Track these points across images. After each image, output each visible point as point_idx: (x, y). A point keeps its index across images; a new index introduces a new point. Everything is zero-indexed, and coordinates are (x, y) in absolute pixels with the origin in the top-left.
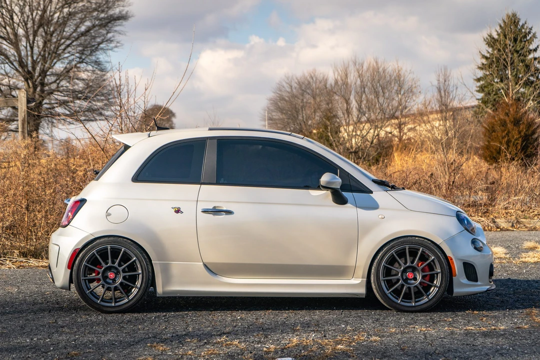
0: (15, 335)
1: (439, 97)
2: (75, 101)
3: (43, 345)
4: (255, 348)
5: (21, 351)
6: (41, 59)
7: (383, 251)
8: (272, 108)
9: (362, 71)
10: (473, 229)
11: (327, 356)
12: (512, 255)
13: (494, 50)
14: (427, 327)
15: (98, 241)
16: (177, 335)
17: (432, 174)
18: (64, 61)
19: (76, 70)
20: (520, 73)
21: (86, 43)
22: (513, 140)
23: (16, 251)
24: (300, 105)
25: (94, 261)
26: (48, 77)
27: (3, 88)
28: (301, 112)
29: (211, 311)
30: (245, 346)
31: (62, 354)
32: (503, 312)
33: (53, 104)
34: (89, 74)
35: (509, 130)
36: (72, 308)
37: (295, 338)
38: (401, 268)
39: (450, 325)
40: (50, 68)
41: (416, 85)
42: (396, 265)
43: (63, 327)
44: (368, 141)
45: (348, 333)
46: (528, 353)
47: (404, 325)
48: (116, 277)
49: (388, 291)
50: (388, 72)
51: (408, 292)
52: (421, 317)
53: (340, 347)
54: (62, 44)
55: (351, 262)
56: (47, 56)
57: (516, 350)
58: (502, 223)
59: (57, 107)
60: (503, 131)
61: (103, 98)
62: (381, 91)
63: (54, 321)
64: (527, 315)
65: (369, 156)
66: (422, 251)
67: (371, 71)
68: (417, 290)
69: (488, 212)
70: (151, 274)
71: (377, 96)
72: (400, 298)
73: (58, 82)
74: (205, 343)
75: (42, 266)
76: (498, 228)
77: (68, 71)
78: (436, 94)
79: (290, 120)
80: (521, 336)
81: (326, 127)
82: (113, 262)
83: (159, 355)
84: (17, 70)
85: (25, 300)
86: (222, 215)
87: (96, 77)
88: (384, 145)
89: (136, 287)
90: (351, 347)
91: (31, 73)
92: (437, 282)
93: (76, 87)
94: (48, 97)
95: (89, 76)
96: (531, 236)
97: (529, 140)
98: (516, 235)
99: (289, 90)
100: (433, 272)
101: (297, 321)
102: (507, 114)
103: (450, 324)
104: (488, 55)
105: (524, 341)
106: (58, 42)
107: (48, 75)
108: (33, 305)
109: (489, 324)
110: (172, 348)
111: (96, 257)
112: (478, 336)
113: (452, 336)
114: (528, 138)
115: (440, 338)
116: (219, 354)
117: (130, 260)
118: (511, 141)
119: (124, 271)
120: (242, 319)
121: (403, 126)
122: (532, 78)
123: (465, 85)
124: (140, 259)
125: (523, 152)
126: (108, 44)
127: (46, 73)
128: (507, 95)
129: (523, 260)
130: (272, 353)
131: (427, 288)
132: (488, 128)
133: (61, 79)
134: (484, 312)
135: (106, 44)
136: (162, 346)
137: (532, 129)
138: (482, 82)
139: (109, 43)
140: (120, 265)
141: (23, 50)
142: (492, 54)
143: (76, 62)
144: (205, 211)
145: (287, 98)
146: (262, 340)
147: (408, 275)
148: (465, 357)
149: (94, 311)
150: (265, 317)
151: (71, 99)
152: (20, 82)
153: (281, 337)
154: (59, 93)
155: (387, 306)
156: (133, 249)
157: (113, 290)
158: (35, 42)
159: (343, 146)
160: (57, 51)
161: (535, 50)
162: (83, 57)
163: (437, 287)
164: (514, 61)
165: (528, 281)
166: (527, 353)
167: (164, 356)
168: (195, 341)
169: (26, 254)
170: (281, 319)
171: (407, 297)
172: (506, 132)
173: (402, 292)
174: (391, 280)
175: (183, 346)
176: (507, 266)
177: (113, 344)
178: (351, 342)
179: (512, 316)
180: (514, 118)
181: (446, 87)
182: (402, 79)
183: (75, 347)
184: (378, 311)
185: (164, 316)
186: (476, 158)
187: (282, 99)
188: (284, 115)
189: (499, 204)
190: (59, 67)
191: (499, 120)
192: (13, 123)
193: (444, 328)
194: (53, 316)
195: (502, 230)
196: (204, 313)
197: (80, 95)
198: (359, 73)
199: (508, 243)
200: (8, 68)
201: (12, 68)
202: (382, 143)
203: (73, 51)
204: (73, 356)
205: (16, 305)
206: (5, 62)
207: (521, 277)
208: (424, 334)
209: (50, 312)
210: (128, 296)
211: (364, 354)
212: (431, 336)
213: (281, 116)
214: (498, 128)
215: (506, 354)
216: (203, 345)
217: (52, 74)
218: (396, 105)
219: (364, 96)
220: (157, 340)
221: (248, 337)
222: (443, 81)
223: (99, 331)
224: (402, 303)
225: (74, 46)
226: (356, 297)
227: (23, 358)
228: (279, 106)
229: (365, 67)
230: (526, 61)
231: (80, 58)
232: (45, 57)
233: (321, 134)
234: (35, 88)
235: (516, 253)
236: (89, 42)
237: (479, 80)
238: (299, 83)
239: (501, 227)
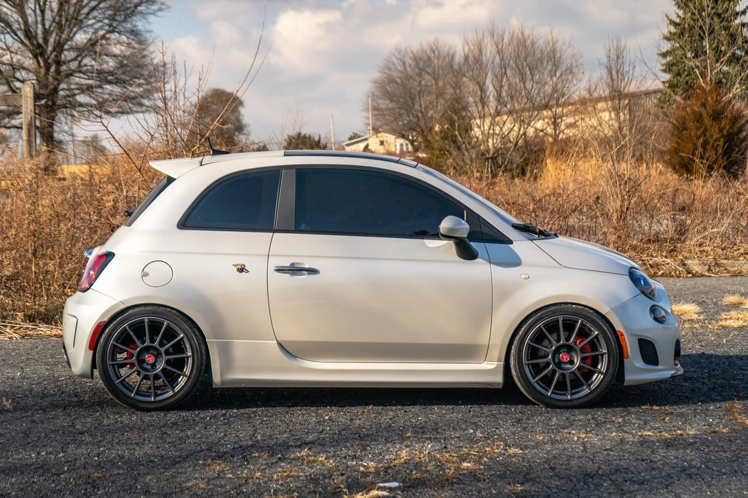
0: (17, 447)
1: (609, 80)
2: (104, 86)
3: (54, 462)
4: (348, 467)
5: (23, 473)
6: (55, 27)
7: (527, 324)
8: (378, 94)
9: (503, 45)
10: (653, 291)
11: (447, 480)
12: (708, 316)
13: (685, 13)
14: (587, 432)
15: (131, 311)
16: (241, 447)
17: (598, 198)
18: (88, 30)
19: (104, 42)
20: (723, 45)
21: (118, 5)
22: (712, 141)
23: (19, 314)
24: (416, 89)
25: (125, 340)
26: (66, 53)
27: (3, 68)
28: (417, 100)
29: (289, 407)
30: (334, 464)
31: (80, 478)
32: (692, 407)
33: (73, 89)
34: (123, 48)
35: (706, 126)
36: (96, 403)
37: (404, 452)
38: (551, 347)
39: (620, 428)
40: (68, 40)
41: (578, 63)
42: (546, 342)
43: (82, 433)
44: (511, 142)
45: (477, 441)
46: (727, 473)
47: (556, 429)
48: (156, 361)
49: (534, 378)
50: (539, 45)
51: (561, 380)
52: (580, 416)
53: (465, 464)
54: (85, 7)
55: (484, 340)
56: (63, 22)
57: (709, 468)
58: (694, 265)
59: (79, 94)
60: (698, 129)
61: (142, 81)
62: (529, 72)
63: (70, 424)
64: (726, 411)
65: (511, 163)
66: (582, 324)
67: (515, 45)
68: (574, 377)
69: (675, 251)
70: (204, 357)
71: (523, 81)
72: (550, 388)
73: (79, 59)
74: (280, 458)
75: (55, 335)
76: (689, 273)
77: (93, 43)
78: (605, 76)
79: (403, 111)
80: (717, 446)
81: (452, 124)
82: (152, 341)
83: (214, 479)
84: (22, 42)
85: (31, 390)
86: (304, 275)
87: (132, 52)
88: (532, 147)
89: (185, 375)
90: (482, 465)
91: (42, 47)
92: (603, 367)
93: (105, 66)
94: (66, 80)
95: (122, 51)
96: (734, 284)
97: (734, 140)
98: (714, 283)
99: (401, 68)
100: (597, 353)
101: (407, 424)
102: (704, 105)
103: (620, 426)
104: (678, 20)
105: (722, 453)
106: (80, 3)
107: (66, 50)
108: (42, 398)
109: (674, 426)
110: (233, 467)
111: (129, 333)
112: (658, 447)
113: (621, 446)
114: (733, 138)
115: (606, 450)
116: (298, 477)
117: (176, 337)
118: (709, 143)
119: (167, 353)
120: (332, 419)
121: (560, 120)
122: (738, 52)
123: (646, 64)
124: (189, 336)
125: (725, 158)
126: (149, 7)
127: (63, 46)
128: (703, 75)
129: (723, 323)
130: (372, 475)
131: (588, 375)
132: (677, 124)
133: (83, 55)
134: (667, 408)
135: (146, 6)
136: (219, 464)
137: (737, 126)
138: (669, 59)
139: (150, 5)
140: (161, 344)
141: (30, 15)
142: (684, 19)
143: (104, 32)
144: (280, 270)
145: (398, 80)
146: (359, 453)
147: (562, 357)
148: (639, 480)
149: (125, 408)
150: (364, 416)
151: (98, 83)
152: (28, 59)
153: (384, 448)
154: (82, 75)
155: (533, 400)
156: (180, 322)
157: (152, 378)
158: (48, 3)
159: (477, 149)
160: (77, 16)
161: (744, 13)
162: (115, 25)
163: (601, 373)
164: (714, 29)
165: (729, 357)
166: (724, 474)
167: (221, 480)
168: (265, 456)
169: (34, 318)
170: (385, 419)
171: (561, 387)
172: (702, 130)
173: (553, 380)
174: (538, 364)
175: (248, 464)
176: (700, 333)
177: (151, 461)
178: (480, 457)
179: (706, 413)
180: (713, 111)
181: (619, 66)
182: (558, 55)
183: (99, 466)
184: (520, 406)
185: (223, 415)
186: (661, 166)
187: (392, 81)
188: (394, 103)
189: (691, 240)
190: (81, 38)
191: (693, 113)
192: (18, 117)
193: (612, 432)
194: (69, 415)
195: (694, 276)
196: (278, 409)
197: (110, 78)
198: (497, 47)
199: (703, 296)
200: (9, 39)
201: (16, 40)
202: (531, 145)
203: (100, 16)
204: (95, 481)
205: (18, 397)
206: (6, 31)
207: (720, 351)
208: (584, 444)
209: (64, 409)
210: (174, 388)
211: (499, 476)
212: (593, 445)
213: (390, 105)
214: (690, 125)
215: (696, 475)
216: (277, 462)
217: (71, 48)
218: (550, 91)
219: (505, 79)
220: (213, 454)
221: (339, 449)
222: (615, 58)
223: (132, 440)
224: (554, 396)
225: (101, 9)
226: (490, 387)
227: (26, 483)
228: (387, 91)
229: (506, 40)
230: (731, 30)
231: (110, 25)
232: (61, 24)
233: (446, 132)
234: (48, 67)
235: (713, 312)
236: (122, 3)
237: (664, 55)
238: (416, 59)
239: (694, 272)
